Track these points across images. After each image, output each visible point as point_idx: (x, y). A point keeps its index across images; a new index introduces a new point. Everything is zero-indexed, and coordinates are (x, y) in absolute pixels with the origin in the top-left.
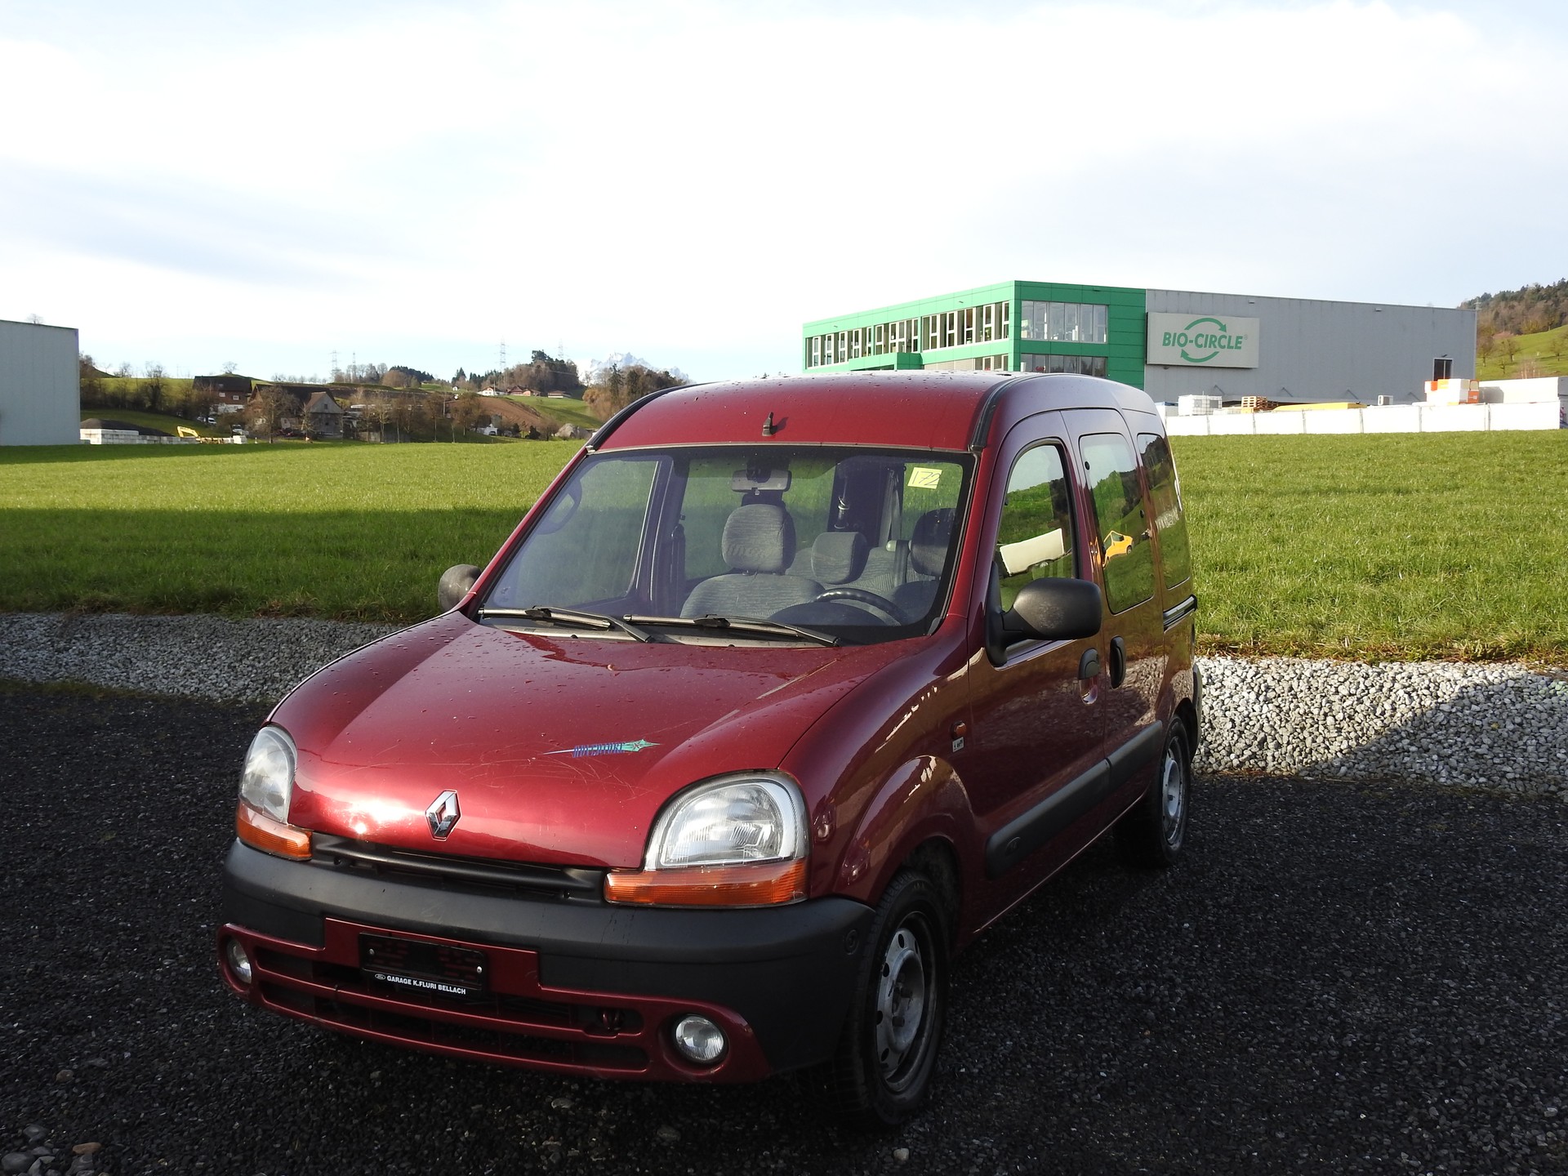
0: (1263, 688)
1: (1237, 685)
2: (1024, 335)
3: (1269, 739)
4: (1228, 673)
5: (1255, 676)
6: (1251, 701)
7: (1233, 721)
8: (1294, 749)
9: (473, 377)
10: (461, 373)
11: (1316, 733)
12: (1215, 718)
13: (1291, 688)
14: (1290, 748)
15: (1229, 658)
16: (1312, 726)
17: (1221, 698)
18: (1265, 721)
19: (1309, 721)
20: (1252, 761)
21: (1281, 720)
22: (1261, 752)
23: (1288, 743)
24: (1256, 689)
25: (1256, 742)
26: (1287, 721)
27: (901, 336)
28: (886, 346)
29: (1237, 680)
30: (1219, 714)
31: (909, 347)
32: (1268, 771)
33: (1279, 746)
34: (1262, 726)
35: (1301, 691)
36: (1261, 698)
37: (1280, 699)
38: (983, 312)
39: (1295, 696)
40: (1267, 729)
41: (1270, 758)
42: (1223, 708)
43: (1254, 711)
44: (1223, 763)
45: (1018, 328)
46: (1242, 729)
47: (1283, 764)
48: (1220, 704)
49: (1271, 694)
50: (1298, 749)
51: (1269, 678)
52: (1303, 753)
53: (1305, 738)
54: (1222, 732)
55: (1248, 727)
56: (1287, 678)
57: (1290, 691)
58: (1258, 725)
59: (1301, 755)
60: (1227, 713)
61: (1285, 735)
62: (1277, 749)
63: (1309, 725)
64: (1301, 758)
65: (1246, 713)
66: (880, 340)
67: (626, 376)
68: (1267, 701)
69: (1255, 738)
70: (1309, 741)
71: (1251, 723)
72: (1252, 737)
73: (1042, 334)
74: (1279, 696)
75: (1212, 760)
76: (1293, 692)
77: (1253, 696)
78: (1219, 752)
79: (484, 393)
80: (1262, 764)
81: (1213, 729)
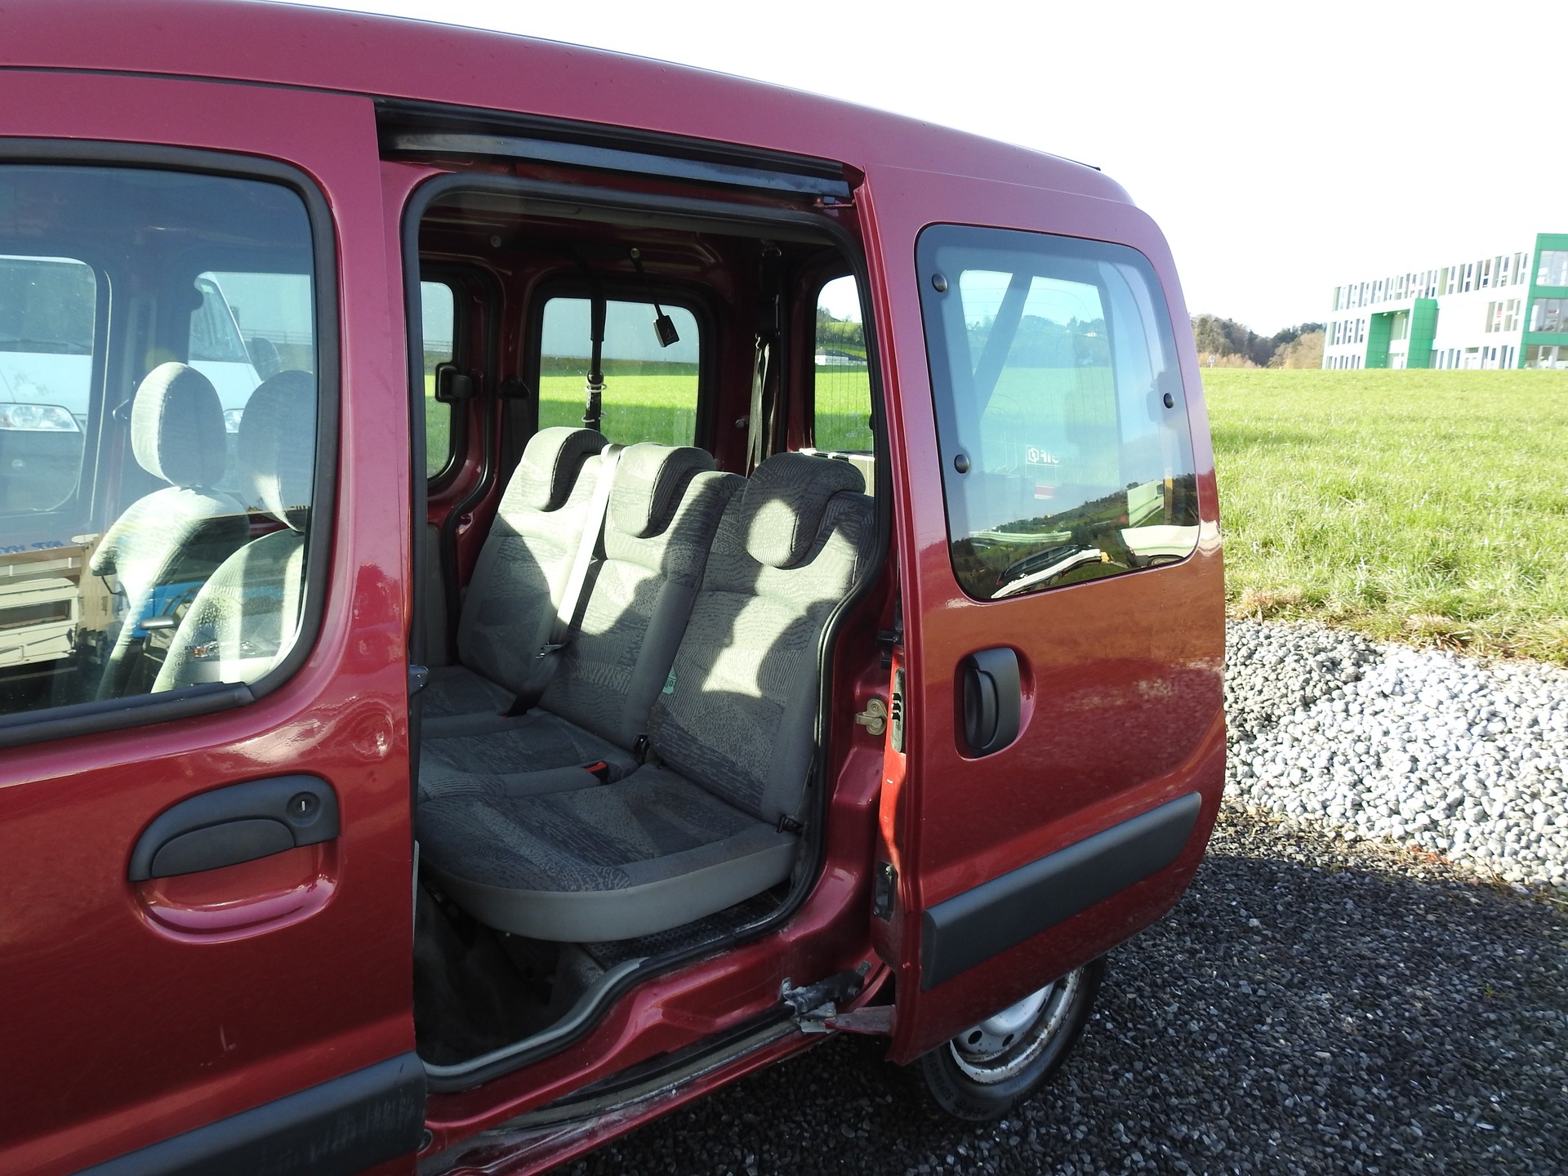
0: (1484, 715)
1: (1441, 703)
2: (1540, 282)
3: (1469, 802)
4: (1433, 679)
5: (1476, 692)
6: (1456, 733)
7: (1415, 760)
8: (1508, 829)
9: (1082, 322)
10: (1074, 320)
11: (1558, 809)
12: (1387, 750)
13: (1535, 722)
14: (1503, 824)
15: (1450, 653)
16: (1554, 794)
17: (1407, 719)
18: (1471, 770)
19: (1552, 785)
20: (1427, 835)
21: (1499, 774)
22: (1447, 822)
23: (1501, 816)
24: (1471, 715)
25: (1443, 804)
26: (1512, 777)
27: (1421, 284)
28: (1406, 293)
29: (1444, 695)
30: (1395, 744)
31: (1427, 294)
32: (1450, 857)
33: (1484, 816)
34: (1464, 778)
35: (1553, 730)
36: (1477, 730)
37: (1510, 736)
38: (1502, 263)
39: (1539, 737)
40: (1470, 784)
41: (1459, 837)
42: (1406, 736)
43: (1458, 749)
44: (1377, 827)
45: (1535, 275)
46: (1425, 776)
47: (1481, 851)
48: (1403, 729)
49: (1495, 727)
50: (1515, 830)
51: (1499, 698)
52: (1524, 839)
53: (1534, 813)
54: (1390, 774)
55: (1438, 775)
56: (1533, 702)
57: (1531, 726)
58: (1455, 777)
59: (1519, 841)
60: (1409, 746)
61: (1500, 798)
62: (1478, 822)
63: (1548, 792)
64: (1517, 847)
65: (1441, 751)
66: (1401, 287)
67: (1197, 321)
68: (1487, 737)
69: (1445, 796)
70: (1539, 822)
71: (1446, 769)
72: (1439, 793)
73: (1558, 280)
74: (1510, 731)
75: (1361, 817)
76: (1536, 729)
77: (1462, 725)
78: (1376, 807)
79: (1089, 335)
80: (1443, 843)
81: (1379, 765)
